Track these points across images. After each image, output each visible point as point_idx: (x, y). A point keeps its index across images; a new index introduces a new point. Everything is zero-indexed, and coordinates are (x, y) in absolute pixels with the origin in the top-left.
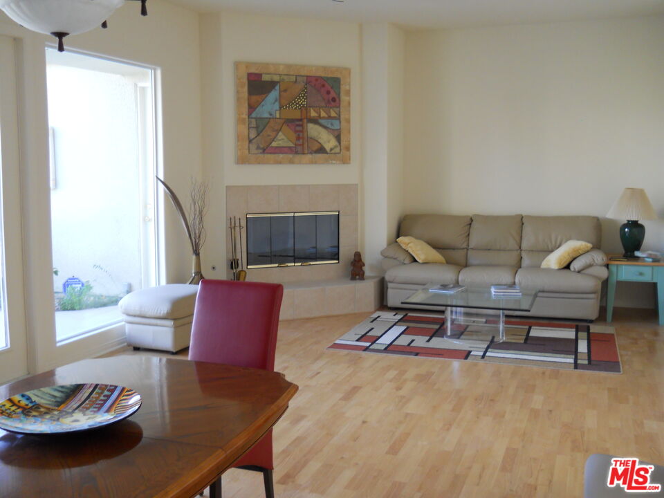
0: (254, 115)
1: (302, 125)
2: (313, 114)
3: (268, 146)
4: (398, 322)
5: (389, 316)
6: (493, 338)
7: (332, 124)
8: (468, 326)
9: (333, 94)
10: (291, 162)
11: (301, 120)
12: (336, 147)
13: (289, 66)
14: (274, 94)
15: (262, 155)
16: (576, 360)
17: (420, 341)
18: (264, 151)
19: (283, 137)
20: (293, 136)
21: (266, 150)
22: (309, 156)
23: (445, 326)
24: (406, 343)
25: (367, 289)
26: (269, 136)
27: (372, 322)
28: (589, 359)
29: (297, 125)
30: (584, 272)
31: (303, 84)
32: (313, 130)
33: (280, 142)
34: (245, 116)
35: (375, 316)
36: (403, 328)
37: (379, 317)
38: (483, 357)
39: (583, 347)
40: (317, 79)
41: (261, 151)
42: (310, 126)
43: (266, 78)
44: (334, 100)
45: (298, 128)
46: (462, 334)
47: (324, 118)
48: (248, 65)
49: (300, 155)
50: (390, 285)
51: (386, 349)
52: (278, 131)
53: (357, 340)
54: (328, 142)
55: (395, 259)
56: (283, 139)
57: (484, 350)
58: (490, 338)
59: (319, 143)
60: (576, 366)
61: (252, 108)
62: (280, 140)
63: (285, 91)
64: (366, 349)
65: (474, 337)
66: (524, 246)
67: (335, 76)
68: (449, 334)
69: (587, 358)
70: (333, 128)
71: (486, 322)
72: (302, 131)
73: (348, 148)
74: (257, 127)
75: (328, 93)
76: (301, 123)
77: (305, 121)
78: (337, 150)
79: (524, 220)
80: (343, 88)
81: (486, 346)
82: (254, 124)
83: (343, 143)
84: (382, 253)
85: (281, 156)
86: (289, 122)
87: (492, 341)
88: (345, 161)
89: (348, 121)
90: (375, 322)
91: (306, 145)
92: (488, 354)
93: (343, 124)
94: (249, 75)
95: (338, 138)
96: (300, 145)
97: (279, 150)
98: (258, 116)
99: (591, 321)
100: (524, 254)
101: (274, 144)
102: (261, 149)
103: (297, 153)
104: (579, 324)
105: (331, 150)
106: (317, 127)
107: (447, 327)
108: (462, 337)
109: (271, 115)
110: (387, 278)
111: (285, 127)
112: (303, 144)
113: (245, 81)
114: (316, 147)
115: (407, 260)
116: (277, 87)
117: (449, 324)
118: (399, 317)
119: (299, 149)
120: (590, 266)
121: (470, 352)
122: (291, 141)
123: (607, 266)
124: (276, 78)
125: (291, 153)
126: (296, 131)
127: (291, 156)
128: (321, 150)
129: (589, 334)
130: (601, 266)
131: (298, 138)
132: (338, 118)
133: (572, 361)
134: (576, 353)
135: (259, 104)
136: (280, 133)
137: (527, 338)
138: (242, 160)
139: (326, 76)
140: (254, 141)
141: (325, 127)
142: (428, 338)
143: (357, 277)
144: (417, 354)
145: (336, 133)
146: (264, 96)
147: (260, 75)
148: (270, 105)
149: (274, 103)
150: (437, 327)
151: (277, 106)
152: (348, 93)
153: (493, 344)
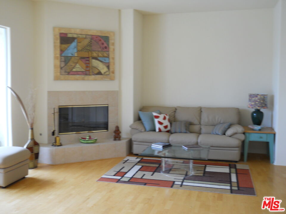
0: (63, 55)
1: (88, 60)
2: (95, 55)
3: (71, 71)
4: (137, 163)
5: (134, 159)
6: (187, 172)
7: (105, 60)
8: (173, 165)
9: (105, 45)
10: (83, 79)
11: (88, 58)
12: (107, 71)
13: (82, 30)
14: (74, 44)
15: (67, 76)
16: (231, 186)
17: (148, 175)
18: (69, 73)
19: (79, 66)
20: (84, 66)
21: (70, 73)
22: (93, 76)
23: (161, 166)
24: (140, 177)
25: (122, 145)
26: (71, 65)
27: (124, 163)
28: (238, 187)
29: (86, 60)
30: (233, 136)
31: (89, 39)
32: (95, 63)
33: (77, 69)
34: (58, 55)
35: (126, 159)
36: (140, 167)
37: (128, 160)
38: (181, 185)
39: (234, 178)
40: (98, 36)
41: (67, 73)
42: (94, 60)
43: (70, 36)
44: (106, 48)
45: (87, 62)
46: (170, 170)
47: (100, 57)
48: (60, 29)
49: (88, 76)
50: (134, 143)
51: (129, 181)
52: (77, 63)
53: (114, 175)
54: (103, 68)
55: (137, 129)
56: (79, 67)
57: (181, 181)
58: (185, 173)
59: (98, 69)
60: (232, 191)
61: (62, 51)
62: (77, 68)
63: (80, 42)
64: (118, 181)
65: (177, 172)
66: (202, 122)
67: (106, 35)
68: (164, 170)
69: (236, 186)
70: (105, 62)
71: (183, 163)
72: (89, 63)
73: (113, 72)
74: (65, 61)
75: (103, 44)
76: (88, 59)
77: (91, 58)
78: (107, 73)
79: (202, 110)
80: (111, 41)
81: (182, 178)
82: (63, 59)
83: (111, 70)
84: (131, 127)
85: (78, 76)
86: (82, 58)
87: (186, 175)
88: (112, 79)
89: (113, 59)
90: (126, 163)
91: (91, 71)
92: (184, 184)
93: (111, 60)
94: (61, 34)
95: (108, 67)
96: (88, 70)
97: (77, 73)
98: (66, 55)
99: (236, 162)
100: (202, 127)
101: (74, 70)
102: (67, 72)
103: (86, 74)
104: (231, 164)
105: (105, 73)
106: (97, 61)
107: (162, 166)
108: (171, 172)
109: (72, 55)
110: (133, 139)
111: (80, 62)
112: (89, 70)
113: (58, 37)
114: (96, 72)
115: (143, 130)
116: (76, 41)
117: (163, 165)
118: (138, 160)
119: (87, 72)
120: (236, 133)
121: (174, 182)
122: (83, 68)
123: (244, 133)
124: (75, 36)
125: (84, 75)
126: (86, 63)
127: (83, 76)
128: (99, 73)
129: (236, 170)
130: (241, 133)
131: (87, 67)
132: (108, 57)
133: (229, 188)
134: (230, 182)
135: (66, 49)
136: (78, 64)
137: (205, 172)
138: (57, 78)
139: (102, 35)
140: (63, 68)
141: (101, 61)
142: (152, 173)
143: (117, 139)
144: (145, 184)
145: (107, 65)
146: (69, 45)
147: (66, 34)
148: (72, 50)
149: (74, 49)
150: (157, 166)
151: (75, 50)
152: (113, 44)
153: (187, 177)
